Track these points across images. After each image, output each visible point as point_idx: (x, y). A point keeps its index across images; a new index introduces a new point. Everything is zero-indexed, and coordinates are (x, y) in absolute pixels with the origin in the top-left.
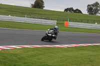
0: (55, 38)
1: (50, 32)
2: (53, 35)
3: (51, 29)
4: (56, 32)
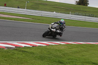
0: (60, 34)
1: (54, 26)
2: (58, 31)
3: (55, 23)
4: (61, 26)
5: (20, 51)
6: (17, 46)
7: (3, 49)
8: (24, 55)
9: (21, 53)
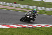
5: (36, 29)
6: (34, 27)
7: (27, 28)
8: (38, 32)
9: (36, 30)
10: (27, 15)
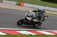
10: (27, 16)
